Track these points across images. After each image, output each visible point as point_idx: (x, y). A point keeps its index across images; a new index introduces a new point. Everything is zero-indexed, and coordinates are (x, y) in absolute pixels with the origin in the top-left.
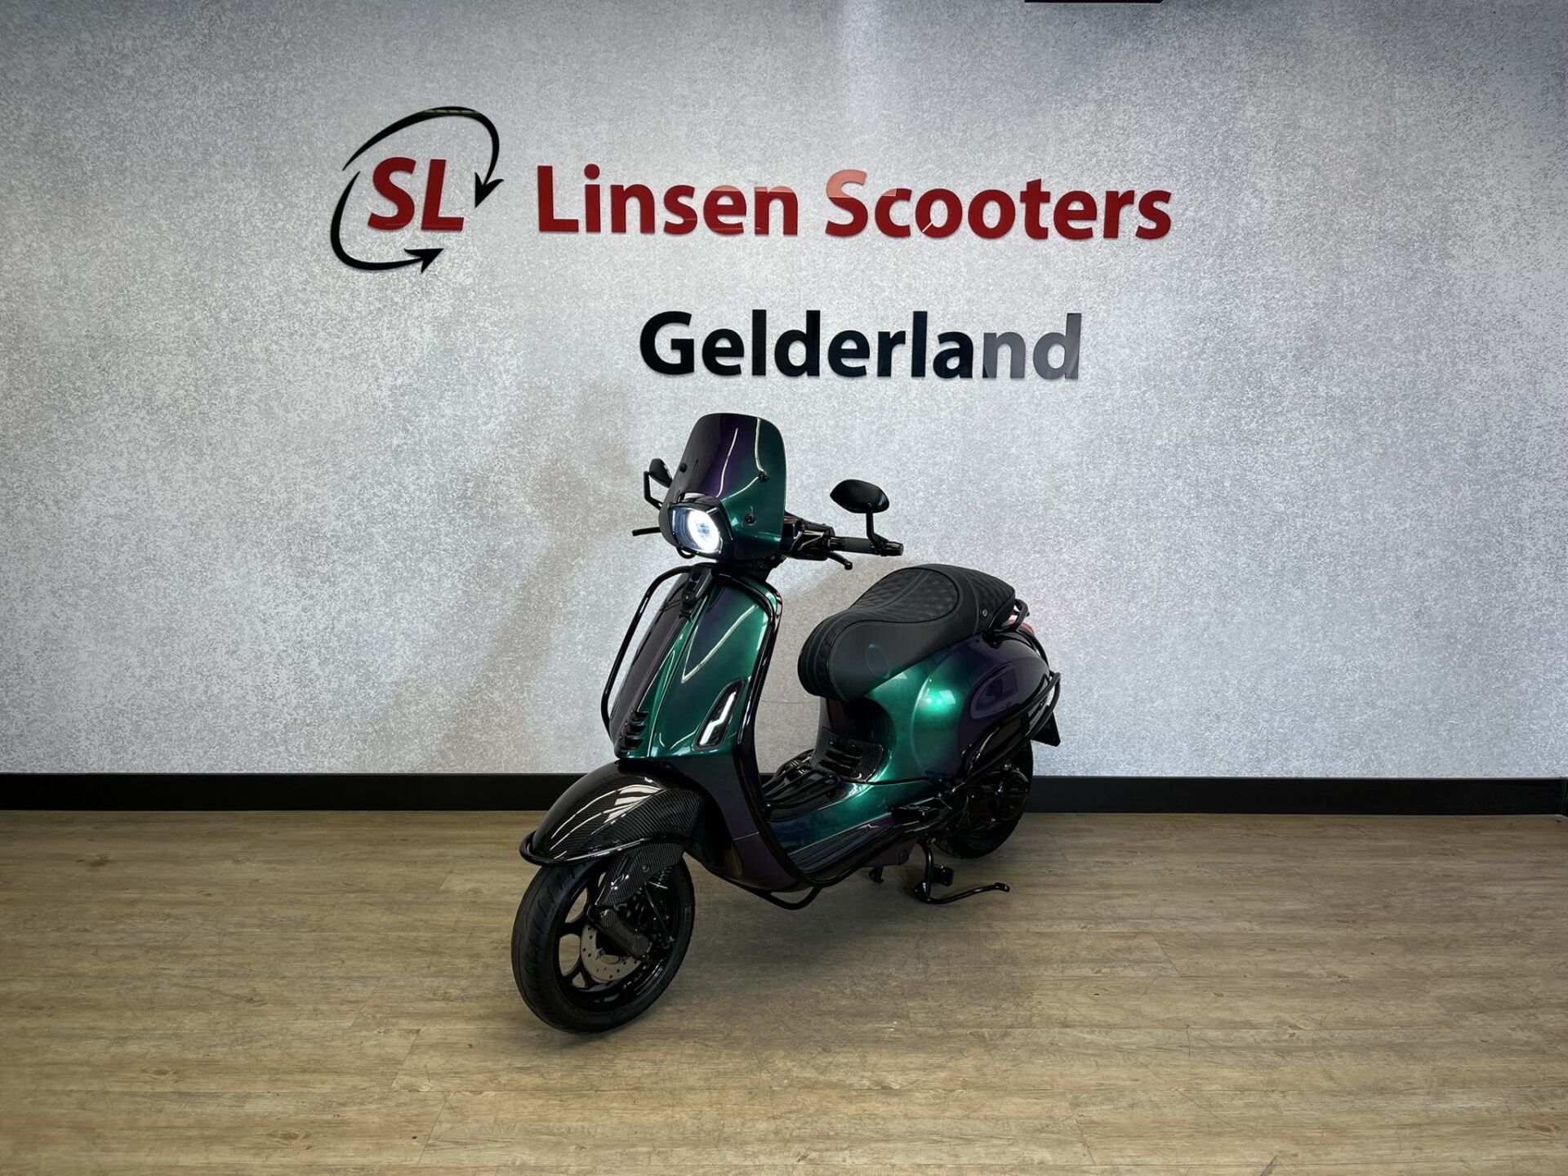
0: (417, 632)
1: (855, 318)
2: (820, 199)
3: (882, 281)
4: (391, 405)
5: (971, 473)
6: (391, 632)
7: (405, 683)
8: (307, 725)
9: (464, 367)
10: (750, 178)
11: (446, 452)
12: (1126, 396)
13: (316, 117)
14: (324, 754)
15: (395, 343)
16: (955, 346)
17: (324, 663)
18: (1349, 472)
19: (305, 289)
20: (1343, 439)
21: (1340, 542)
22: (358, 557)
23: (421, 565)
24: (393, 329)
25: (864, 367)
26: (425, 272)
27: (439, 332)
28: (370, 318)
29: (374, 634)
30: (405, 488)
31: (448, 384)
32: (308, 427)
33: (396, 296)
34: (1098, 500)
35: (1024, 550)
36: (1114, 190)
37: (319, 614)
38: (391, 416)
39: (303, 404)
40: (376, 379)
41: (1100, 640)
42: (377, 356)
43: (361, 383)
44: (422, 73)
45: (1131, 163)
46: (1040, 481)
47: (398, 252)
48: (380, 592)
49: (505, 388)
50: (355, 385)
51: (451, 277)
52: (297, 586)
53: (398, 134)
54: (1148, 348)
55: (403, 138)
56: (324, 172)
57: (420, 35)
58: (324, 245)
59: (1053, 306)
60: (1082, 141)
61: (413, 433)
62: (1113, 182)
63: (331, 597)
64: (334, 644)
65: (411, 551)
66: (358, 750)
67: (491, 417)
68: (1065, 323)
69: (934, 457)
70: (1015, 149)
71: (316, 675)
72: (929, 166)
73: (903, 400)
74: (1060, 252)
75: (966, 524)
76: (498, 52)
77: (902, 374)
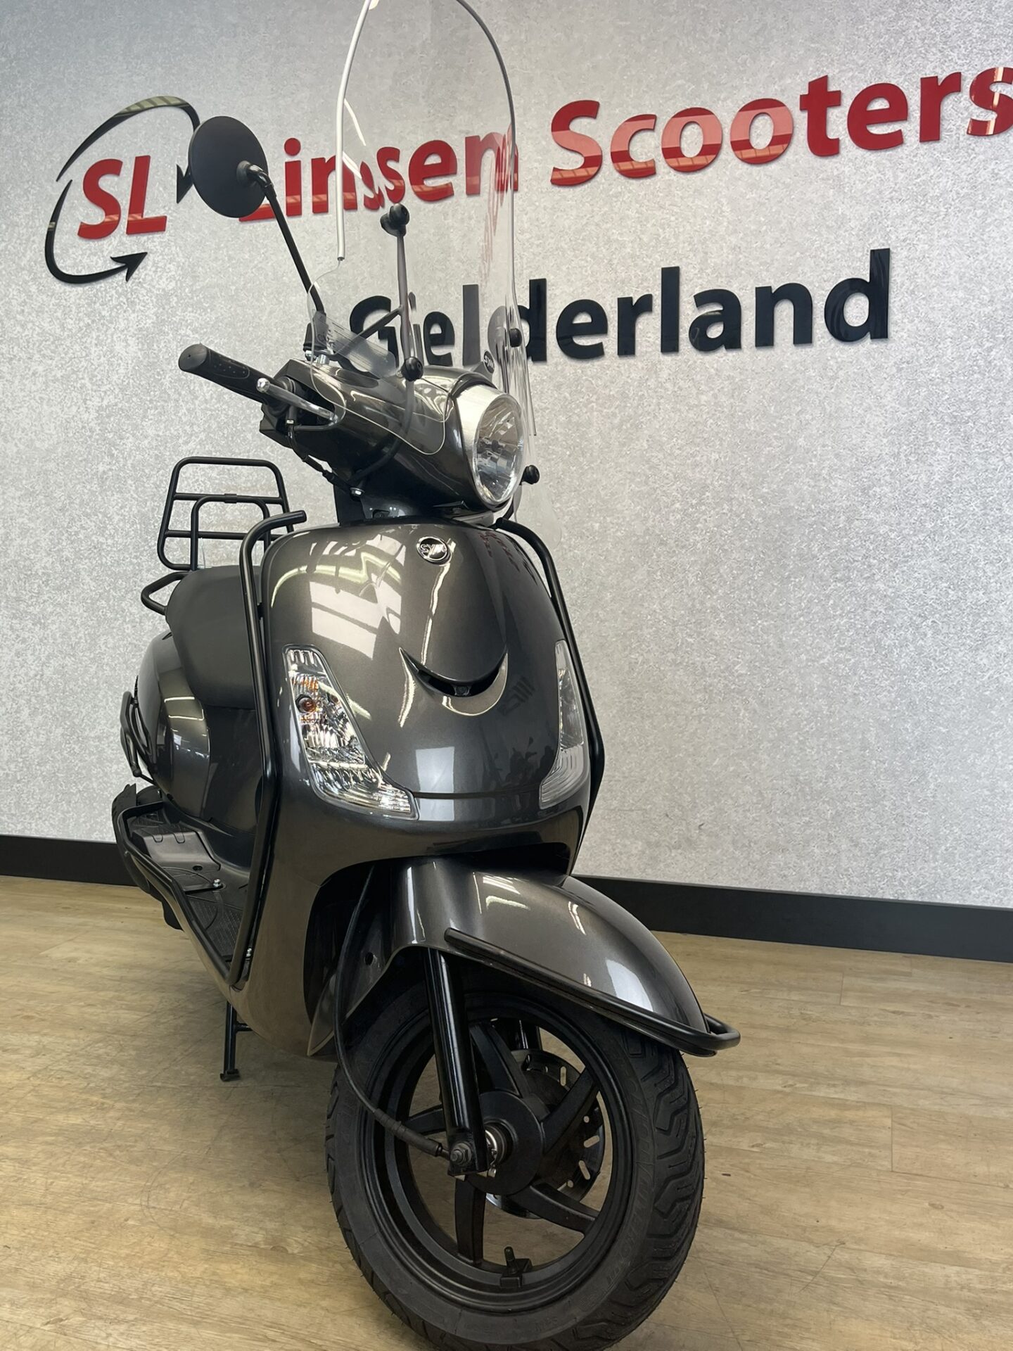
0: (119, 681)
1: (589, 285)
2: (544, 143)
3: (621, 234)
4: (98, 428)
5: (743, 474)
6: (95, 680)
7: (107, 738)
8: (18, 782)
9: (166, 382)
10: (463, 128)
11: (148, 478)
12: (961, 357)
13: (36, 129)
14: (32, 815)
15: (102, 357)
16: (716, 308)
17: (33, 714)
19: (23, 311)
22: (66, 596)
23: (123, 605)
24: (101, 345)
25: (600, 345)
26: (130, 282)
27: (143, 345)
28: (79, 335)
29: (80, 682)
30: (110, 519)
31: (151, 401)
32: (24, 457)
33: (104, 309)
34: (925, 505)
35: (821, 577)
36: (932, 75)
37: (30, 658)
38: (98, 440)
39: (20, 432)
40: (85, 401)
41: (936, 704)
42: (86, 376)
43: (71, 406)
44: (130, 67)
45: (954, 38)
46: (840, 482)
47: (105, 261)
48: (85, 635)
49: (206, 400)
50: (66, 409)
51: (155, 283)
52: (12, 628)
53: (106, 136)
54: (991, 288)
55: (111, 139)
56: (41, 186)
57: (128, 29)
58: (40, 263)
59: (851, 242)
60: (883, 18)
61: (117, 457)
62: (930, 66)
63: (41, 640)
64: (43, 693)
65: (115, 589)
66: (63, 812)
67: (192, 435)
68: (868, 264)
69: (693, 455)
70: (791, 42)
71: (27, 727)
72: (680, 82)
73: (652, 383)
74: (857, 169)
75: (738, 543)
76: (201, 31)
77: (650, 350)
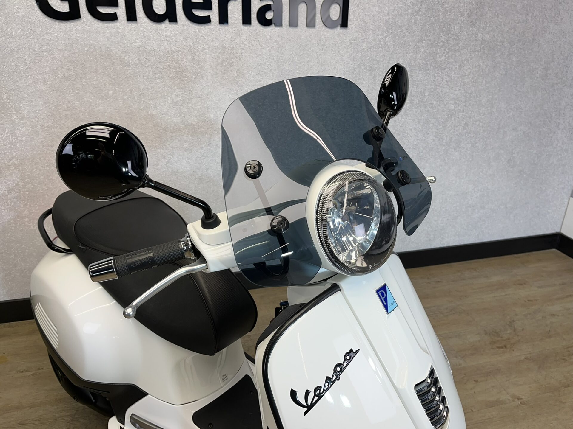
18: (487, 85)
20: (487, 66)
21: (479, 125)
54: (389, 7)
77: (236, 22)
